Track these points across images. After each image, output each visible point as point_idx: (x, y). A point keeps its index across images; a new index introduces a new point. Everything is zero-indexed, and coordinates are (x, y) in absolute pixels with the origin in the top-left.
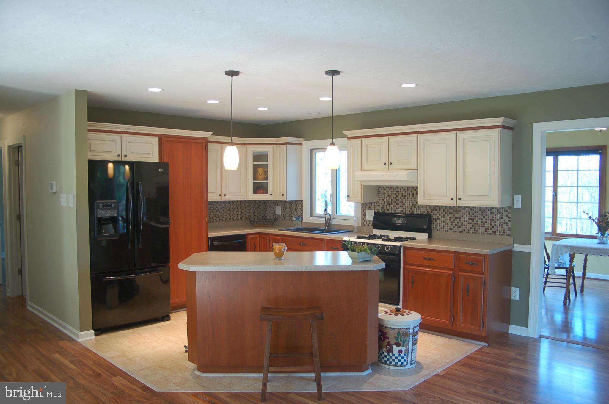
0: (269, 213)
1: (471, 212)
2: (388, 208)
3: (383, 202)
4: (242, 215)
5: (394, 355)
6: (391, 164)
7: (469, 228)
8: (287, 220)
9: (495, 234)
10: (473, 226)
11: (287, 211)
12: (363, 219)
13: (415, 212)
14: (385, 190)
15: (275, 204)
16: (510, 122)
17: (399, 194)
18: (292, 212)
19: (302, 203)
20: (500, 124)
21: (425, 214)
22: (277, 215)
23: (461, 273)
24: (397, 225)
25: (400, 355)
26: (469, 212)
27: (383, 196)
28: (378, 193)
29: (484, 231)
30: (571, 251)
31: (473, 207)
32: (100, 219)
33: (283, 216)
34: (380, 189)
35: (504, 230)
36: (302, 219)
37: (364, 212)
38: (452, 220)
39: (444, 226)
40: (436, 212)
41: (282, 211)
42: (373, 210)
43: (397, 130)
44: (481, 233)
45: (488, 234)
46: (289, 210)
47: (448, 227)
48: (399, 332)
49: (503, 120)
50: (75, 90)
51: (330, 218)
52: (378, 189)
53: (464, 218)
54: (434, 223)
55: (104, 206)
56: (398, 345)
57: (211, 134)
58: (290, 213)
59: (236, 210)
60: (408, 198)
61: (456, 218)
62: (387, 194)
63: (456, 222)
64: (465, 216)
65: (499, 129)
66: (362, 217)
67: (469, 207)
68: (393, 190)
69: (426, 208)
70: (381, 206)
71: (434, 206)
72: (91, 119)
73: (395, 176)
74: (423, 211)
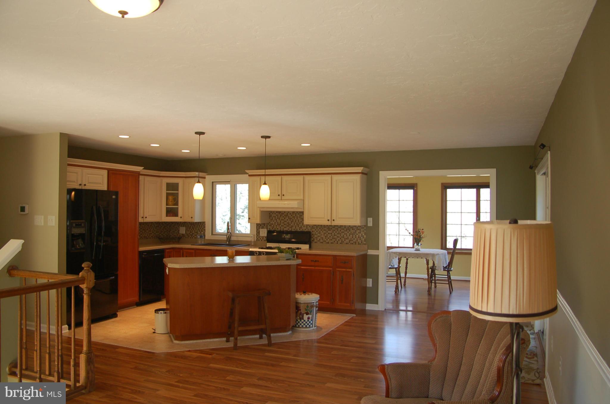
0: (173, 233)
1: (339, 229)
2: (278, 227)
3: (274, 223)
4: (153, 234)
5: (305, 321)
6: (283, 195)
7: (337, 240)
8: (190, 238)
9: (355, 244)
10: (340, 239)
11: (190, 231)
12: (258, 236)
13: (298, 230)
14: (275, 214)
15: (179, 225)
16: (366, 170)
17: (286, 217)
18: (195, 231)
19: (205, 224)
20: (361, 171)
21: (306, 231)
22: (181, 234)
23: (337, 269)
24: (286, 239)
25: (308, 321)
26: (338, 229)
27: (274, 218)
28: (270, 217)
29: (348, 242)
30: (399, 256)
31: (340, 226)
32: (73, 235)
33: (187, 235)
34: (271, 214)
35: (362, 241)
36: (205, 237)
37: (259, 230)
38: (326, 235)
39: (320, 239)
40: (314, 230)
41: (186, 231)
42: (265, 228)
43: (289, 172)
44: (346, 243)
45: (351, 244)
46: (193, 230)
47: (323, 240)
48: (308, 305)
49: (362, 169)
50: (60, 133)
51: (231, 236)
52: (270, 214)
53: (334, 234)
54: (312, 238)
55: (76, 225)
56: (307, 314)
57: (142, 169)
58: (194, 232)
59: (149, 229)
60: (293, 220)
61: (329, 233)
62: (277, 217)
63: (329, 236)
64: (334, 232)
65: (360, 175)
66: (257, 234)
67: (338, 226)
68: (282, 214)
69: (307, 227)
70: (272, 226)
71: (312, 225)
72: (70, 155)
73: (288, 204)
74: (304, 229)
